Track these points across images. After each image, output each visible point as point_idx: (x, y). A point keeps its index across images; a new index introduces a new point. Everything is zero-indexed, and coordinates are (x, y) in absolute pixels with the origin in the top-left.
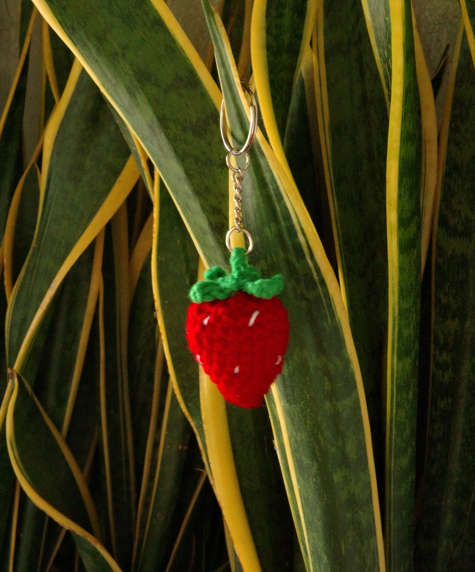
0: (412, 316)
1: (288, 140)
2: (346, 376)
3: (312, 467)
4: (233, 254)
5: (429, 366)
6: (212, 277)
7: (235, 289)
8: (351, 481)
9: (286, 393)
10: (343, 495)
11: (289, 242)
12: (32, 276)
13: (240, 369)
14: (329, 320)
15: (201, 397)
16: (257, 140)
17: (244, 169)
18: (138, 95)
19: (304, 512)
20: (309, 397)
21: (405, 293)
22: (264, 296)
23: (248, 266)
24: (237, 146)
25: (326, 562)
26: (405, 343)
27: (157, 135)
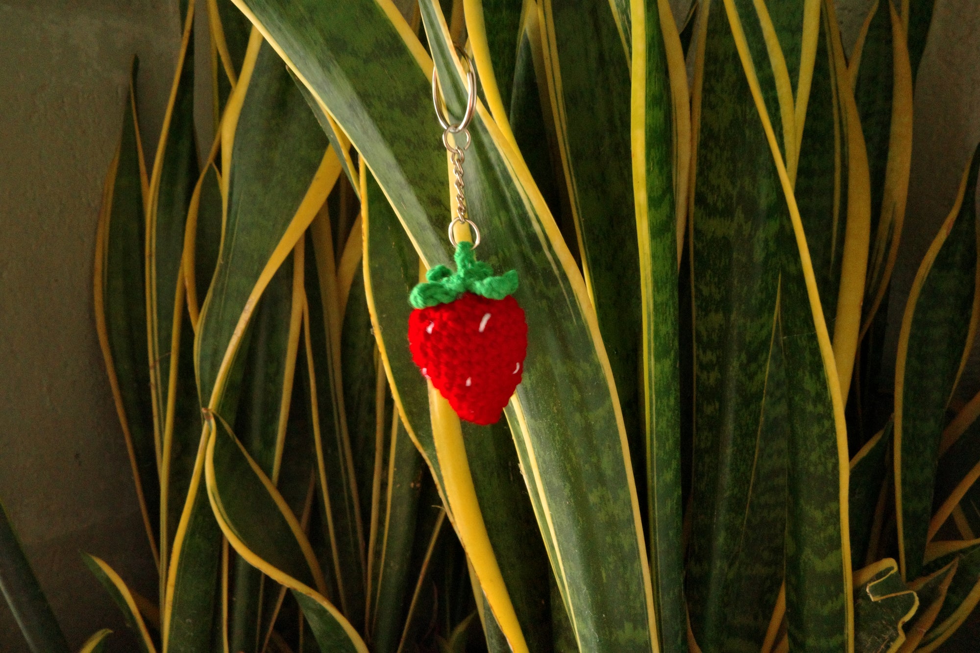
0: (670, 311)
1: (515, 115)
2: (597, 383)
3: (564, 489)
4: (458, 249)
5: (692, 368)
6: (435, 277)
7: (462, 290)
8: (609, 500)
9: (530, 407)
10: (601, 517)
11: (523, 233)
12: (221, 298)
13: (472, 381)
14: (574, 320)
15: (433, 422)
16: (478, 113)
17: (464, 149)
18: (332, 68)
19: (558, 540)
20: (557, 409)
21: (659, 284)
22: (496, 296)
23: (477, 263)
24: (455, 122)
25: (585, 592)
26: (662, 342)
27: (359, 115)
